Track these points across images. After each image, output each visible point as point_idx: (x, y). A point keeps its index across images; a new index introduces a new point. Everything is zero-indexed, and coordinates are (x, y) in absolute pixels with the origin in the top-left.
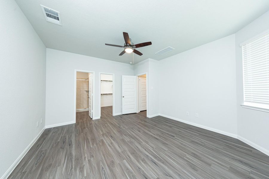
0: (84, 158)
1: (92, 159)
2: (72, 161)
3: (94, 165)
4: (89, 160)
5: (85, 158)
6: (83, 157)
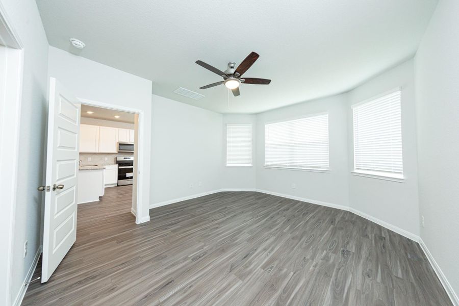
0: (317, 267)
1: (308, 257)
2: (336, 280)
3: (311, 251)
4: (313, 259)
5: (315, 266)
6: (317, 269)
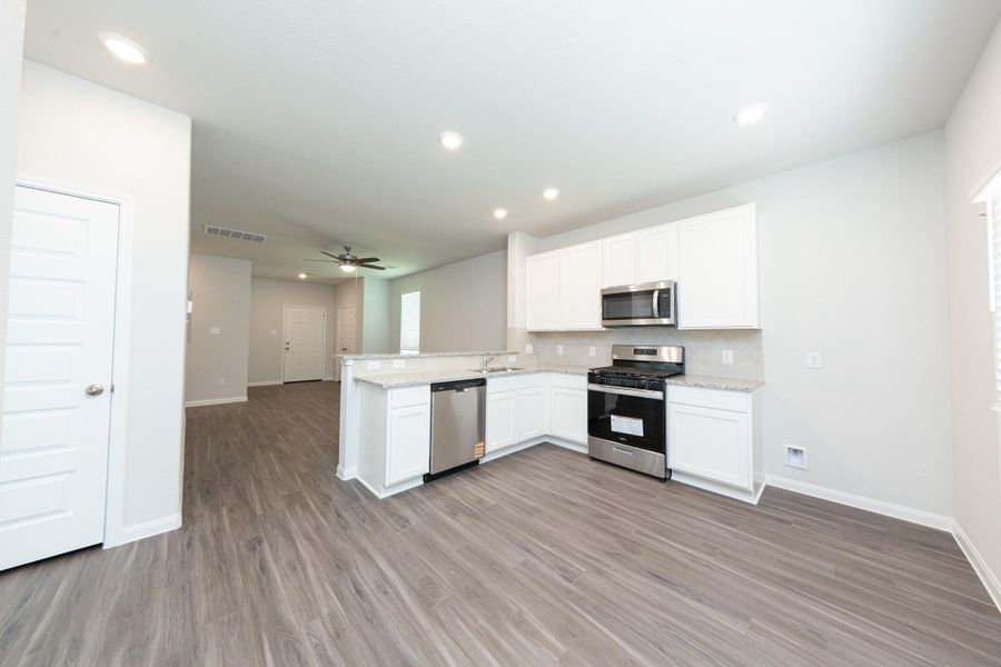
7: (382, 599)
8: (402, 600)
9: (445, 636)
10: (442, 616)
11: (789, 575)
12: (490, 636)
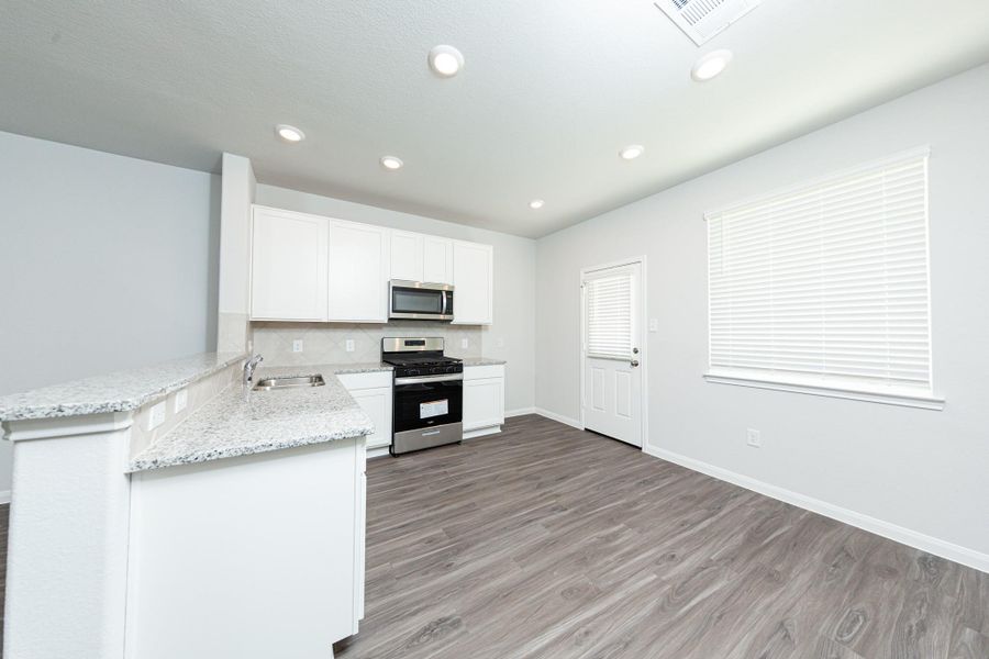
7: (596, 636)
8: (596, 616)
9: (629, 582)
10: (610, 583)
11: (564, 447)
12: (623, 555)
